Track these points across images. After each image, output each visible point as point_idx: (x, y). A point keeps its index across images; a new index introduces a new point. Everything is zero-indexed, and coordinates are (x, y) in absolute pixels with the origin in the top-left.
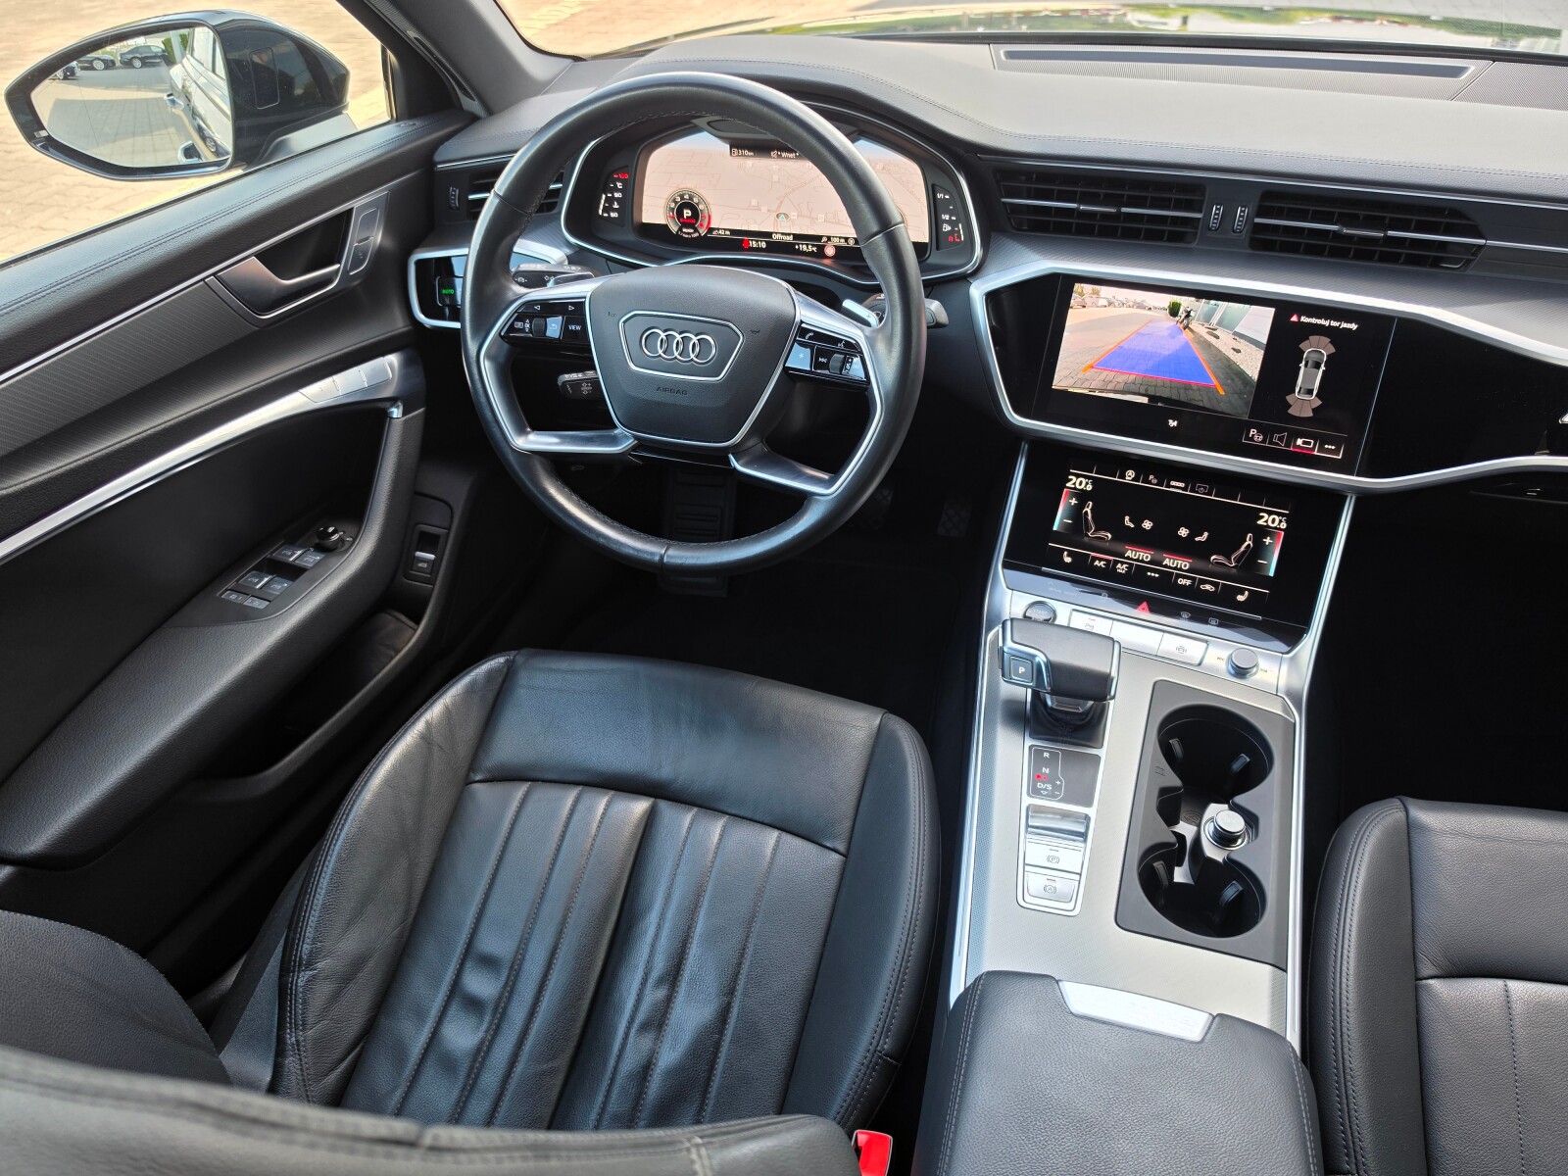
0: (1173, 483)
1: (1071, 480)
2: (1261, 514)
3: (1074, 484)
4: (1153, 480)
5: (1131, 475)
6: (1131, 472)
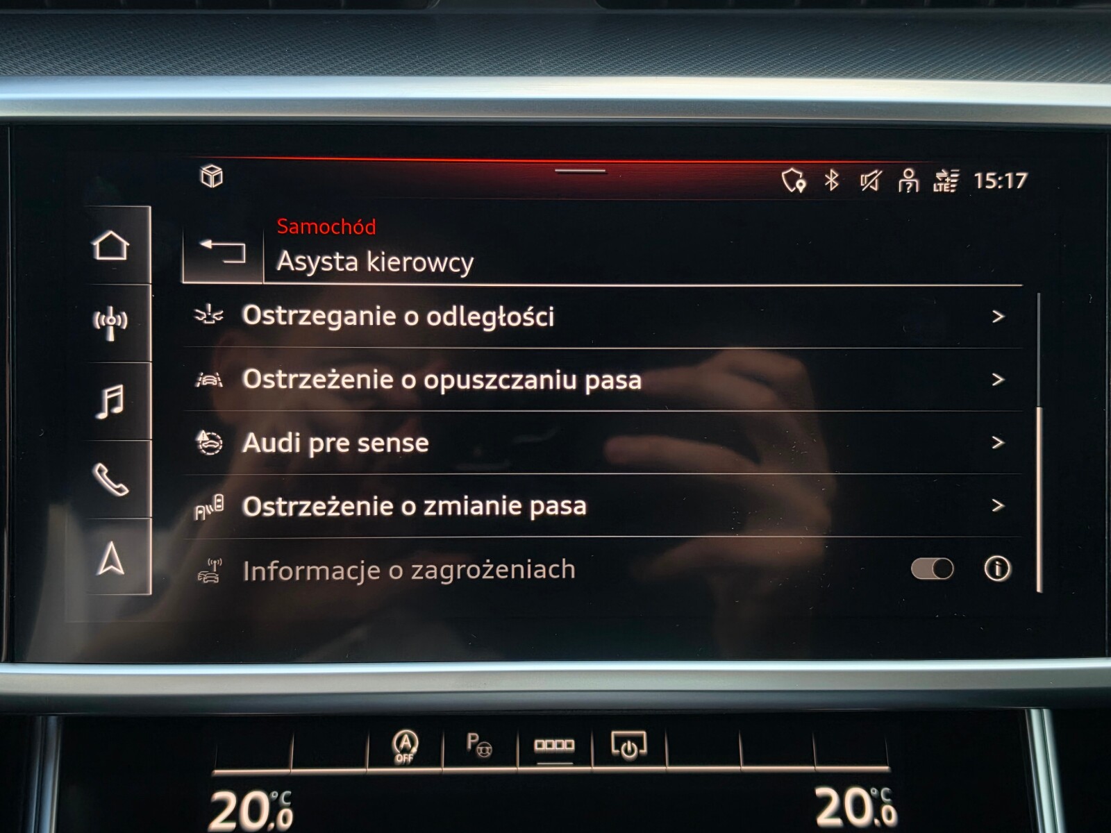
0: (543, 745)
1: (222, 805)
2: (821, 791)
3: (234, 816)
4: (478, 748)
5: (410, 746)
6: (406, 736)
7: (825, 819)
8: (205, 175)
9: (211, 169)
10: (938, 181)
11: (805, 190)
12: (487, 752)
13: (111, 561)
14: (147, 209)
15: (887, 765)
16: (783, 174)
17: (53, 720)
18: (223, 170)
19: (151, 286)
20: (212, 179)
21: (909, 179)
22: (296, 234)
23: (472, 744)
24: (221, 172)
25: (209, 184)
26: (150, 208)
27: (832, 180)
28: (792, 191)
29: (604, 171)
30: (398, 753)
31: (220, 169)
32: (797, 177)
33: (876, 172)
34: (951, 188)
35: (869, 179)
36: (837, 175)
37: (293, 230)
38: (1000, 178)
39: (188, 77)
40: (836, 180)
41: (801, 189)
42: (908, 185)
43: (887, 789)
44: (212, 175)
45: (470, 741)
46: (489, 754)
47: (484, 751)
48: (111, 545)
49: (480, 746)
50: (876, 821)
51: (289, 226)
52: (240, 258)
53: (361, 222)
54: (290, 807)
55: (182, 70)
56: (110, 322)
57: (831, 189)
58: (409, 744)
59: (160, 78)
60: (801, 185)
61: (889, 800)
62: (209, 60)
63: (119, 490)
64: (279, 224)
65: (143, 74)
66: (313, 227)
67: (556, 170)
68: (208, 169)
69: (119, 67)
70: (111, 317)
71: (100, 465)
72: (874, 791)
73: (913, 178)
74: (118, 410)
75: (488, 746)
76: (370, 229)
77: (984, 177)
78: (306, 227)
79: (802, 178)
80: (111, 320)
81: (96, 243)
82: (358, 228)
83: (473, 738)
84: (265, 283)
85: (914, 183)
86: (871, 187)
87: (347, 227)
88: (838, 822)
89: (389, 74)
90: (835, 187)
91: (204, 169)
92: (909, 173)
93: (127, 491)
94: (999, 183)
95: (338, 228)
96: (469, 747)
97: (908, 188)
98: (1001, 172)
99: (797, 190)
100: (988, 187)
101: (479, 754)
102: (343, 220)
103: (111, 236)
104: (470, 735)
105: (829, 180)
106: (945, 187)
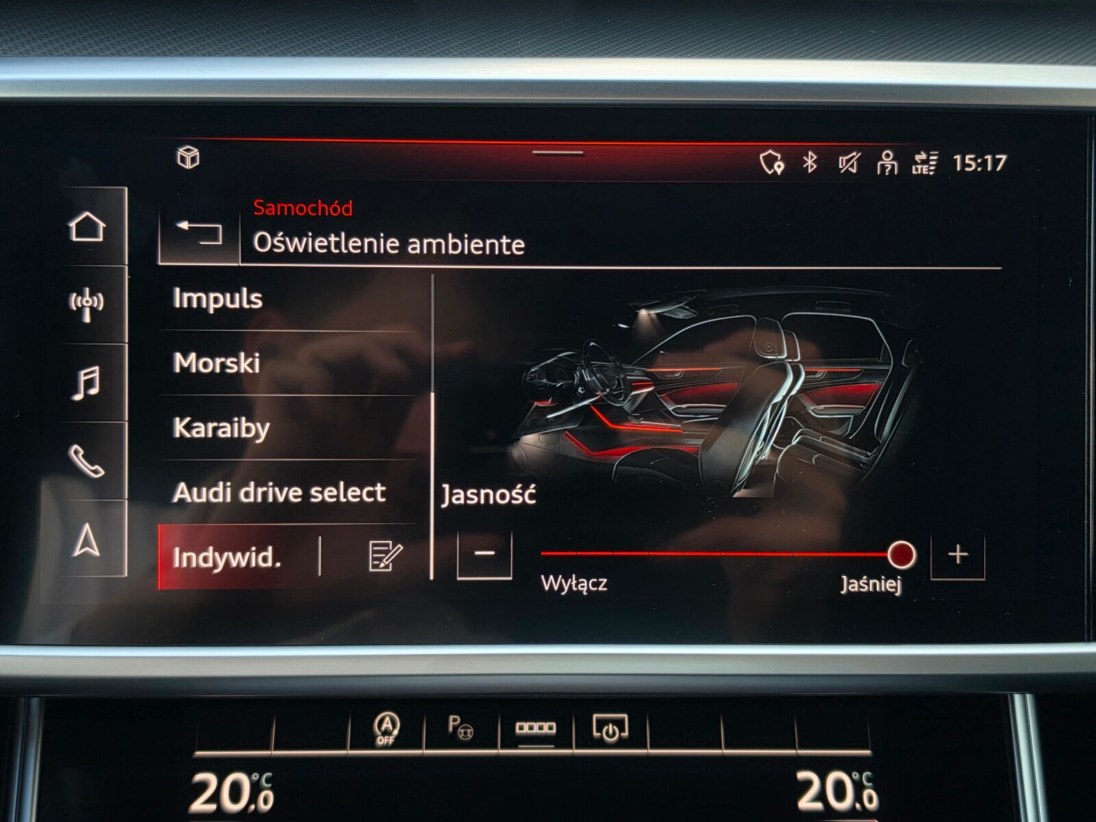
0: (524, 728)
1: (204, 786)
2: (802, 775)
3: (215, 798)
4: (459, 730)
5: (391, 728)
6: (388, 719)
7: (806, 803)
8: (181, 156)
9: (188, 150)
10: (916, 163)
11: (783, 172)
12: (469, 735)
13: (86, 543)
14: (123, 190)
15: (868, 749)
16: (761, 156)
17: (35, 702)
18: (199, 151)
19: (127, 267)
20: (188, 160)
21: (888, 161)
22: (272, 215)
23: (453, 726)
24: (198, 153)
25: (186, 165)
26: (127, 189)
27: (810, 162)
28: (770, 173)
29: (582, 152)
30: (379, 736)
31: (197, 150)
32: (776, 159)
33: (855, 154)
34: (929, 171)
35: (848, 161)
36: (815, 157)
37: (269, 212)
38: (979, 161)
39: (164, 58)
40: (814, 162)
41: (779, 171)
42: (887, 167)
43: (869, 773)
44: (188, 156)
45: (451, 724)
46: (471, 736)
47: (465, 733)
48: (87, 527)
49: (462, 728)
50: (858, 806)
51: (266, 208)
52: (216, 239)
53: (338, 204)
54: (270, 789)
55: (159, 51)
56: (86, 303)
57: (810, 171)
58: (390, 726)
59: (137, 59)
60: (779, 167)
61: (871, 784)
62: (186, 41)
63: (94, 471)
64: (256, 205)
65: (120, 55)
66: (289, 208)
67: (534, 152)
68: (186, 150)
69: (96, 48)
70: (87, 298)
71: (76, 447)
72: (855, 775)
73: (892, 160)
74: (94, 391)
75: (470, 728)
76: (347, 210)
77: (963, 160)
78: (282, 208)
79: (781, 160)
80: (87, 302)
81: (73, 224)
82: (335, 210)
83: (455, 720)
84: (241, 265)
85: (893, 166)
86: (850, 169)
87: (323, 209)
88: (819, 806)
89: (366, 55)
90: (813, 169)
91: (181, 150)
92: (888, 156)
93: (102, 473)
94: (978, 165)
95: (315, 210)
96: (451, 729)
97: (887, 171)
98: (980, 154)
99: (775, 172)
100: (967, 169)
101: (460, 737)
102: (320, 201)
103: (87, 217)
104: (451, 717)
105: (806, 162)
106: (924, 170)
